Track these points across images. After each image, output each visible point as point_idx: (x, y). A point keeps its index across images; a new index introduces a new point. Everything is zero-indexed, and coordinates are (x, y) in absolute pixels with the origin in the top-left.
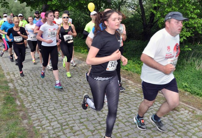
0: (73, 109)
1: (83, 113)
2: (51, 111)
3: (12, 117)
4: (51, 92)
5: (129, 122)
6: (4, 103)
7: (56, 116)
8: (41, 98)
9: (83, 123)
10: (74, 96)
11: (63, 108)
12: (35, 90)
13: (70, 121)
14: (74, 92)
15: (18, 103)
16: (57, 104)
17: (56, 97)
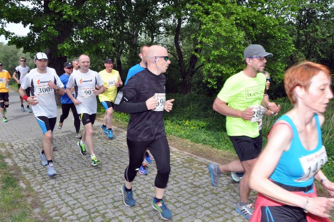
0: (101, 190)
1: (116, 195)
2: (72, 194)
3: (17, 206)
4: (68, 168)
5: (179, 202)
6: (2, 186)
7: (79, 200)
9: (118, 207)
10: (100, 172)
13: (100, 205)
15: (23, 186)
16: (78, 184)
17: (76, 175)
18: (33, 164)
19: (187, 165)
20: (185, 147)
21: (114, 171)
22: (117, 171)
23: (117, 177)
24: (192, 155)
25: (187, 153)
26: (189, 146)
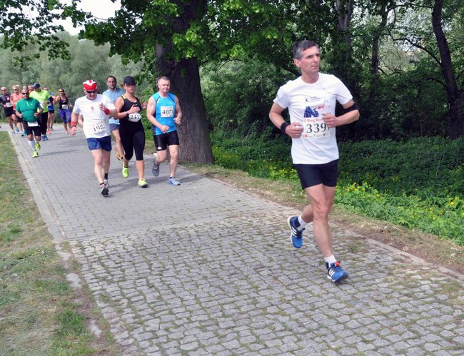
4: (187, 298)
6: (56, 330)
8: (159, 314)
11: (224, 344)
12: (141, 293)
14: (253, 295)
15: (95, 330)
16: (206, 331)
17: (202, 311)
18: (120, 287)
19: (442, 297)
20: (442, 256)
21: (284, 306)
22: (289, 306)
23: (287, 318)
24: (458, 274)
25: (446, 270)
26: (453, 255)
